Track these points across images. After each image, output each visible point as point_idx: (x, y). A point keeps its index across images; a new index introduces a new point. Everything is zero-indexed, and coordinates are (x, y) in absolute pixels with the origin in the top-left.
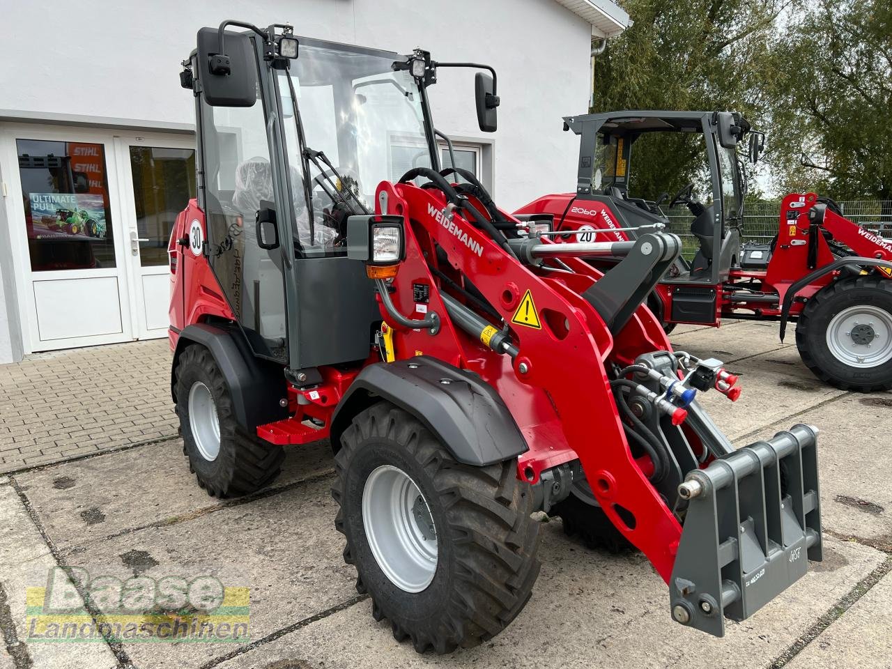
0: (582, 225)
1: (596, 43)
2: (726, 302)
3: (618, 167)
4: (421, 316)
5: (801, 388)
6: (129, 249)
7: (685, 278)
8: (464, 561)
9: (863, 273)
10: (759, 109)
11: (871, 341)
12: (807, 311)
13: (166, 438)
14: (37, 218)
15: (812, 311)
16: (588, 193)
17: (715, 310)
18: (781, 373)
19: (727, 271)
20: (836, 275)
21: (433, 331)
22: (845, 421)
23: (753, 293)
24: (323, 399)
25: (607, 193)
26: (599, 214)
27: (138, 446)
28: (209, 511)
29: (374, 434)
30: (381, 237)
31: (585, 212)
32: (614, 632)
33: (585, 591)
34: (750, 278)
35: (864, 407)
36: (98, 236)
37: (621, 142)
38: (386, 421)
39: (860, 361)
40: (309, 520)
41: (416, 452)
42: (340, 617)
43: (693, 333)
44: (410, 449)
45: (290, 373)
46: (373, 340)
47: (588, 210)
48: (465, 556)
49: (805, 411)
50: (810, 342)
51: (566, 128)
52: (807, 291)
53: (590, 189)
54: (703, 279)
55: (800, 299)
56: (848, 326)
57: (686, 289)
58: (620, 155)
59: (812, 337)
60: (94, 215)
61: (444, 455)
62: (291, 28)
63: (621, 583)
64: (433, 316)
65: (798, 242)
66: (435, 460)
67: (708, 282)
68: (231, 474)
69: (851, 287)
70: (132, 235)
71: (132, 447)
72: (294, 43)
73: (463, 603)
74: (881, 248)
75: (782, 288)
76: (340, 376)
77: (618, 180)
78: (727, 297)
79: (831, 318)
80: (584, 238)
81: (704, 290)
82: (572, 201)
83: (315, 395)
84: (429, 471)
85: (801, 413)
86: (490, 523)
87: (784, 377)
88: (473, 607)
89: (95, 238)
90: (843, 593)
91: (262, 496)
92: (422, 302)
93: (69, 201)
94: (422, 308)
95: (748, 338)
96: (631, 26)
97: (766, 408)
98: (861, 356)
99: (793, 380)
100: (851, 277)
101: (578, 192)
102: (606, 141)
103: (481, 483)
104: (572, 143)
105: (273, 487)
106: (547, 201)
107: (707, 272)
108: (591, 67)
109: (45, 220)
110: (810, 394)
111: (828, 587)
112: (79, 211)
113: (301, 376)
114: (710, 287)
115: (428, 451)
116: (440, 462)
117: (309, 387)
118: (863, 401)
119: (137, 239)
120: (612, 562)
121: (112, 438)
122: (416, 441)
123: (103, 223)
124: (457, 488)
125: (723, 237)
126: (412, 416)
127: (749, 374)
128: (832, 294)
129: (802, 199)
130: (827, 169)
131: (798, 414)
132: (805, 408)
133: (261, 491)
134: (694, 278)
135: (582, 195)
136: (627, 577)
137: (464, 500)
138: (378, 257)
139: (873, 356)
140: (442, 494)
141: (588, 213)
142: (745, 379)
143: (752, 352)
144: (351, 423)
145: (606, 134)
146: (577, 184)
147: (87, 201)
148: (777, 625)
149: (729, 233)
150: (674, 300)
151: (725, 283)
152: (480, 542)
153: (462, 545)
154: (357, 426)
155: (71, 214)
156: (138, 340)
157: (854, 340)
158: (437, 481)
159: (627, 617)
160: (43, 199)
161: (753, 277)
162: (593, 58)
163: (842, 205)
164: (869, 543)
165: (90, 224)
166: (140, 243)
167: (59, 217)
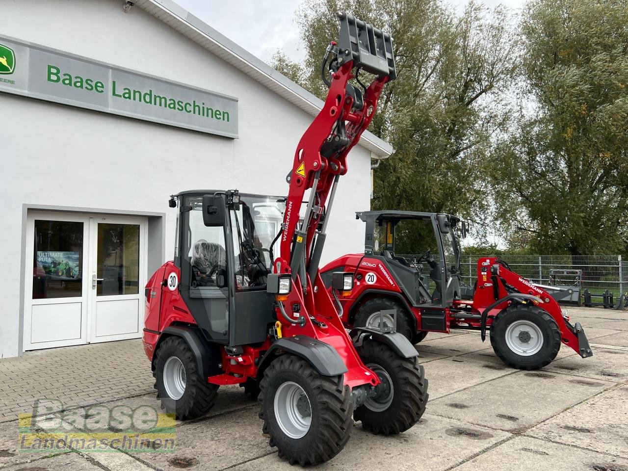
0: (368, 272)
1: (374, 162)
2: (452, 319)
3: (388, 238)
4: (296, 318)
5: (495, 368)
6: (91, 285)
7: (429, 304)
8: (324, 416)
9: (524, 302)
10: (484, 193)
11: (529, 340)
12: (494, 323)
13: (134, 396)
14: (40, 266)
15: (496, 323)
16: (371, 254)
17: (445, 323)
18: (486, 361)
19: (452, 300)
20: (510, 303)
21: (302, 325)
22: (513, 383)
23: (467, 313)
24: (244, 361)
25: (382, 254)
26: (378, 266)
27: (119, 399)
28: (177, 426)
29: (282, 368)
30: (283, 283)
31: (369, 265)
32: (386, 460)
33: (373, 448)
34: (465, 305)
35: (526, 377)
36: (73, 277)
37: (389, 224)
38: (288, 361)
39: (524, 352)
40: (233, 428)
41: (303, 373)
42: (262, 459)
43: (439, 340)
44: (300, 372)
45: (228, 348)
46: (268, 332)
47: (372, 264)
48: (324, 414)
49: (493, 379)
50: (498, 342)
51: (358, 218)
52: (494, 312)
53: (372, 252)
54: (439, 305)
55: (491, 317)
56: (517, 333)
57: (429, 311)
58: (389, 231)
59: (498, 338)
60: (72, 264)
61: (315, 372)
62: (238, 191)
63: (389, 445)
64: (302, 318)
65: (488, 285)
66: (311, 375)
67: (441, 306)
68: (192, 404)
69: (515, 310)
70: (93, 276)
71: (116, 400)
72: (238, 197)
73: (323, 435)
74: (531, 288)
75: (481, 310)
76: (252, 350)
77: (388, 245)
78: (453, 315)
79: (506, 328)
80: (370, 280)
81: (438, 311)
82: (362, 258)
83: (240, 359)
84: (309, 380)
85: (491, 380)
86: (334, 400)
87: (486, 363)
88: (328, 436)
89: (71, 278)
90: (487, 446)
91: (202, 420)
92: (297, 312)
93: (58, 256)
94: (297, 315)
95: (472, 343)
96: (394, 153)
97: (473, 378)
98: (525, 349)
99: (491, 364)
100: (516, 304)
101: (365, 253)
102: (380, 224)
103: (330, 384)
104: (362, 226)
105: (207, 416)
106: (347, 258)
107: (440, 301)
108: (371, 175)
109: (45, 267)
110: (499, 371)
111: (481, 444)
112: (64, 262)
113: (234, 350)
114: (442, 309)
115: (308, 372)
116: (314, 375)
117: (237, 355)
118: (526, 375)
119: (97, 279)
120: (386, 438)
121: (103, 396)
122: (303, 367)
123: (77, 269)
124: (321, 385)
125: (447, 281)
126: (301, 357)
127: (467, 361)
128: (506, 314)
129: (488, 261)
130: (534, 232)
131: (490, 381)
132: (494, 378)
133: (201, 417)
134: (433, 304)
135: (367, 255)
136: (392, 443)
137: (323, 390)
138: (281, 291)
139: (531, 349)
140: (314, 389)
141: (372, 265)
142: (465, 364)
143: (472, 350)
144: (270, 365)
145: (381, 220)
146: (364, 249)
147: (70, 256)
148: (456, 456)
149: (451, 279)
150: (423, 317)
151: (451, 307)
152: (330, 407)
153: (323, 409)
154: (273, 366)
155: (59, 264)
156: (89, 343)
157: (521, 340)
158: (313, 383)
159: (391, 455)
160: (45, 255)
161: (467, 304)
162: (372, 170)
163: (540, 258)
164: (508, 431)
165: (69, 270)
166: (98, 281)
167: (52, 266)
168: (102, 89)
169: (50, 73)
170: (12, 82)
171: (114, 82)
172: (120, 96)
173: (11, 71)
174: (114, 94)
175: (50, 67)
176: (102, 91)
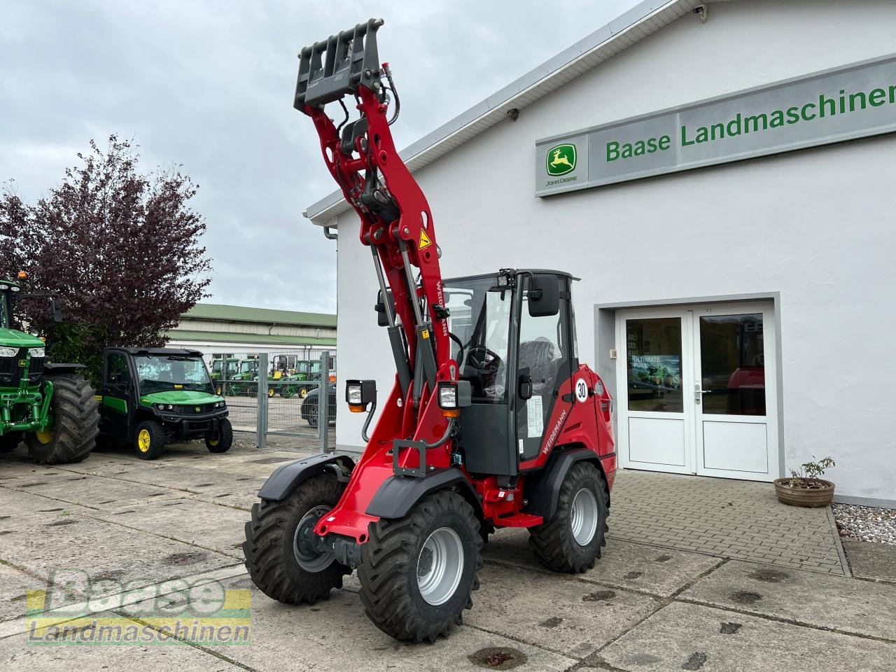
6: (693, 398)
14: (634, 373)
36: (673, 387)
60: (670, 370)
70: (697, 387)
89: (671, 389)
93: (654, 360)
109: (640, 375)
112: (662, 368)
119: (701, 391)
123: (677, 377)
147: (667, 360)
155: (656, 370)
156: (696, 475)
160: (640, 359)
165: (667, 379)
166: (703, 393)
167: (649, 373)
168: (668, 144)
169: (609, 152)
170: (574, 179)
171: (684, 128)
172: (693, 142)
173: (573, 167)
174: (684, 143)
175: (609, 145)
176: (668, 147)
